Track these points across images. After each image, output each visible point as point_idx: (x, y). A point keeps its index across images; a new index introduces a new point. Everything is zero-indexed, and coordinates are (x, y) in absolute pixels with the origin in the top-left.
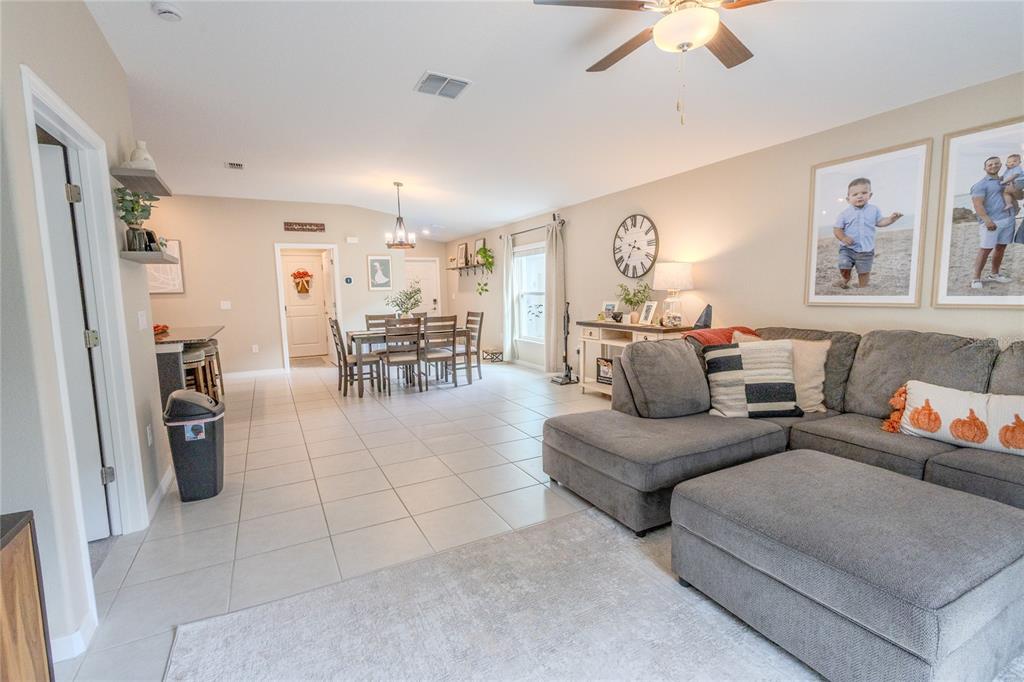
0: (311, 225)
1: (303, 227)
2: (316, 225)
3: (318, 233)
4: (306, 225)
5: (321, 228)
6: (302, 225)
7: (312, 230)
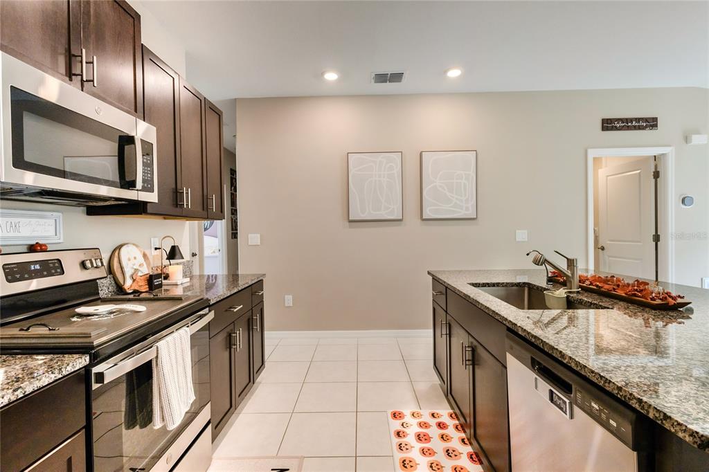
0: (638, 120)
1: (627, 124)
2: (646, 120)
3: (647, 132)
4: (631, 120)
5: (651, 123)
6: (627, 120)
7: (640, 128)
